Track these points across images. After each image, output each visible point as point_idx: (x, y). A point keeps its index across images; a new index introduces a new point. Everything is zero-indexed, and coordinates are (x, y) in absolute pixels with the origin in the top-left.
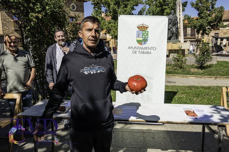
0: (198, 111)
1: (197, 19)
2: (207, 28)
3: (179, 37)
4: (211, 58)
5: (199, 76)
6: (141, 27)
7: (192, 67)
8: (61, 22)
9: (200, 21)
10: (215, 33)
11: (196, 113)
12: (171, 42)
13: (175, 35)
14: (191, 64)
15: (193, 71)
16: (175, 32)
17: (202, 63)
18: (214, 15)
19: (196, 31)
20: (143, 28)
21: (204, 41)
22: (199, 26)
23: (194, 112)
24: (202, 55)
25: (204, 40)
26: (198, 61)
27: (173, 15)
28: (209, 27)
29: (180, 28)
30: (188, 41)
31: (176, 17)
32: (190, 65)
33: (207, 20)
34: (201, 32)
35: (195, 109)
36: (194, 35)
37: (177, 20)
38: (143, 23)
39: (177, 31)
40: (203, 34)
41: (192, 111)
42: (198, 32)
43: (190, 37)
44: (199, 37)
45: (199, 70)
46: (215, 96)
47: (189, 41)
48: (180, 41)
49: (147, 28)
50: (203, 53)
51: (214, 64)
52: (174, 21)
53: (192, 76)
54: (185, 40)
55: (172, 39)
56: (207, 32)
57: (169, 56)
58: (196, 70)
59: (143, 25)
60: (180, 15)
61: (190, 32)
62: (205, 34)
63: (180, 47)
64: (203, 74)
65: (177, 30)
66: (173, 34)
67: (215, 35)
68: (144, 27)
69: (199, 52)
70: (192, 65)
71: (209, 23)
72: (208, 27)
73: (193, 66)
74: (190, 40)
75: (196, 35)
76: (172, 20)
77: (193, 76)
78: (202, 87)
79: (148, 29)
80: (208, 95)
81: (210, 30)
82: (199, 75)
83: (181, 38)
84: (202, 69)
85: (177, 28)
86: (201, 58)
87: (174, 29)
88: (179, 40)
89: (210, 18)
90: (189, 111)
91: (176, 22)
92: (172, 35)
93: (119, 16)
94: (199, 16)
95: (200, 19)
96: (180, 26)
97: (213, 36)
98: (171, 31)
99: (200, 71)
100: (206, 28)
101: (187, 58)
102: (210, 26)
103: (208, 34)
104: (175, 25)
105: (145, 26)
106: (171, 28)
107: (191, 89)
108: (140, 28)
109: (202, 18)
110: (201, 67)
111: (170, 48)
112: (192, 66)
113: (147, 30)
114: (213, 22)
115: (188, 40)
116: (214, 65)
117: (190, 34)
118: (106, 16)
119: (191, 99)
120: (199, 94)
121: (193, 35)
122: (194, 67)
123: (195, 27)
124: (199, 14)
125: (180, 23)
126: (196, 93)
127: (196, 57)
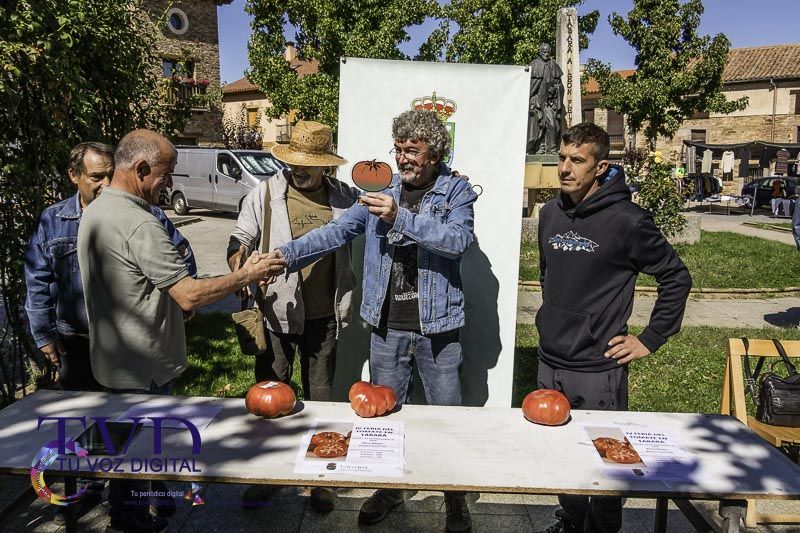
0: (644, 437)
1: (633, 79)
2: (667, 110)
4: (683, 221)
6: (428, 107)
9: (645, 82)
10: (693, 131)
11: (636, 448)
12: (537, 160)
13: (551, 135)
16: (552, 123)
18: (692, 65)
19: (628, 120)
20: (434, 110)
21: (657, 160)
22: (638, 102)
23: (628, 443)
25: (654, 157)
27: (546, 61)
28: (674, 108)
29: (570, 109)
31: (558, 68)
33: (669, 83)
34: (646, 124)
35: (632, 429)
36: (621, 136)
37: (559, 78)
38: (435, 93)
39: (559, 120)
40: (651, 134)
41: (622, 440)
42: (635, 125)
44: (638, 146)
46: (697, 368)
49: (450, 110)
50: (653, 205)
51: (692, 243)
52: (548, 85)
55: (540, 151)
56: (666, 126)
57: (532, 211)
59: (434, 98)
60: (570, 61)
61: (605, 123)
62: (658, 133)
64: (651, 280)
65: (559, 116)
66: (545, 130)
67: (692, 138)
68: (439, 107)
71: (675, 95)
72: (671, 108)
75: (627, 137)
76: (542, 78)
79: (454, 115)
81: (677, 118)
85: (561, 111)
87: (549, 113)
89: (680, 75)
90: (611, 442)
91: (557, 86)
92: (543, 136)
93: (344, 62)
94: (640, 67)
95: (642, 79)
96: (570, 102)
97: (685, 142)
98: (540, 121)
100: (662, 111)
102: (679, 103)
103: (669, 134)
104: (551, 99)
105: (441, 103)
106: (540, 109)
109: (649, 73)
111: (534, 185)
113: (449, 120)
114: (688, 92)
116: (689, 245)
118: (301, 57)
121: (614, 134)
123: (626, 108)
124: (639, 60)
125: (569, 92)
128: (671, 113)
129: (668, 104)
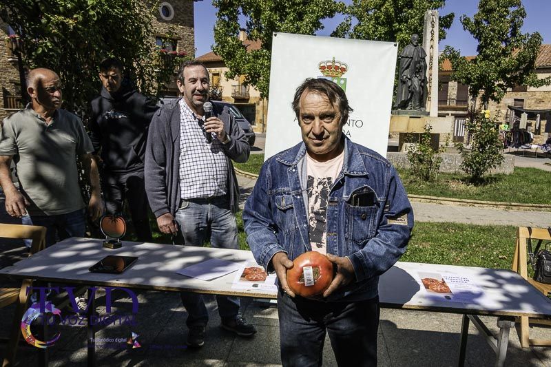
0: (453, 279)
1: (475, 61)
2: (496, 83)
3: (428, 103)
4: (501, 158)
5: (469, 201)
6: (330, 67)
7: (454, 179)
8: (128, 44)
9: (483, 64)
10: (515, 100)
11: (448, 285)
12: (406, 114)
13: (416, 97)
14: (453, 171)
15: (455, 189)
16: (418, 89)
17: (477, 169)
18: (515, 54)
19: (470, 89)
20: (333, 69)
21: (486, 116)
22: (477, 77)
23: (444, 282)
24: (479, 149)
25: (485, 113)
26: (467, 165)
27: (415, 46)
28: (501, 82)
29: (430, 80)
30: (448, 114)
31: (423, 51)
32: (449, 174)
33: (499, 65)
34: (482, 92)
35: (448, 275)
36: (466, 101)
37: (424, 58)
38: (334, 58)
39: (423, 87)
40: (485, 100)
41: (440, 280)
42: (474, 93)
43: (454, 104)
44: (477, 107)
45: (470, 186)
46: (501, 250)
47: (452, 115)
48: (428, 114)
49: (343, 70)
50: (482, 146)
51: (508, 174)
52: (416, 63)
53: (452, 199)
54: (444, 112)
55: (409, 108)
56: (495, 94)
57: (401, 148)
58: (462, 186)
59: (334, 62)
60: (432, 47)
61: (456, 92)
62: (490, 99)
63: (427, 128)
64: (478, 196)
65: (422, 84)
66: (412, 93)
67: (515, 105)
68: (337, 68)
69: (472, 141)
70: (455, 174)
71: (502, 74)
72: (500, 82)
73: (456, 177)
74: (454, 112)
75: (470, 102)
76: (412, 58)
77: (454, 199)
78: (473, 227)
79: (346, 73)
80: (485, 246)
81: (503, 89)
82: (468, 199)
83: (433, 106)
84: (476, 185)
85: (424, 81)
86: (475, 158)
87: (416, 82)
88: (427, 110)
89: (507, 59)
90: (433, 281)
91: (422, 64)
92: (411, 98)
93: (275, 35)
94: (480, 53)
95: (481, 61)
96: (431, 75)
97: (509, 107)
98: (409, 87)
99: (472, 188)
100: (493, 84)
101: (442, 155)
102: (505, 79)
103: (497, 100)
104: (418, 72)
105: (338, 65)
106: (410, 79)
107: (446, 231)
108: (326, 69)
109: (486, 57)
110: (476, 180)
111: (403, 130)
112: (454, 177)
113: (343, 76)
114: (512, 71)
115: (450, 112)
116: (506, 175)
117: (455, 97)
118: (250, 38)
119: (442, 254)
120: (462, 244)
121: (461, 100)
122: (458, 179)
123: (469, 81)
124: (480, 48)
125: (431, 68)
126: (457, 240)
127: (465, 154)
128: (499, 85)
129: (497, 79)
